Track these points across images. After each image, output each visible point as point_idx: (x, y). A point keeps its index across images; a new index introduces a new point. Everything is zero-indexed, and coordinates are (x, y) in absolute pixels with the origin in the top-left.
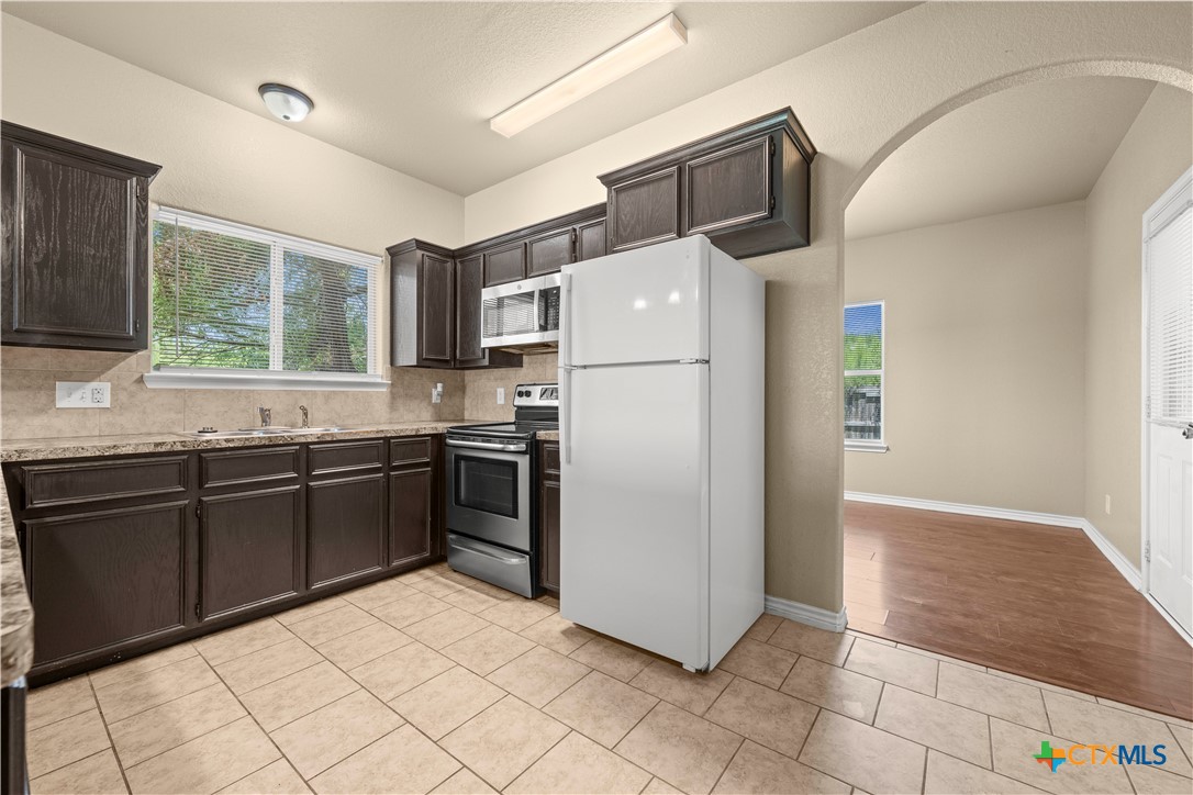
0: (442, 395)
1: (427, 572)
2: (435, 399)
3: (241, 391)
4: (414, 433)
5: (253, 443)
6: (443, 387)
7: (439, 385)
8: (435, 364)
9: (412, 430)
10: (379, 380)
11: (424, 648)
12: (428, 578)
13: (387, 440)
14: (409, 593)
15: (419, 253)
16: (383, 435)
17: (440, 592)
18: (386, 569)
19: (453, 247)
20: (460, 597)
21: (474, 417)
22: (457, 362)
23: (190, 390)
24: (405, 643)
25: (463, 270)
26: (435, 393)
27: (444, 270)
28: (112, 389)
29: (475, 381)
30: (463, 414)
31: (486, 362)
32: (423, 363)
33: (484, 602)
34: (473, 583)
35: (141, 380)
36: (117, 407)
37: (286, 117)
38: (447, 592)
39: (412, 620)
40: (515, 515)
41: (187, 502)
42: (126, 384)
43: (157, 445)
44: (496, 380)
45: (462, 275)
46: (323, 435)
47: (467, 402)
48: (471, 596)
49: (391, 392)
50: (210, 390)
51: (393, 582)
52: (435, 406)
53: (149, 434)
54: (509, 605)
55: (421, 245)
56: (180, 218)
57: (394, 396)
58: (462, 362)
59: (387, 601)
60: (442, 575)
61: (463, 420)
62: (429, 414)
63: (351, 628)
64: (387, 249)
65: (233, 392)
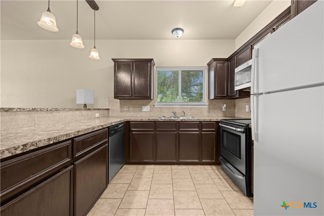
0: (226, 108)
1: (214, 167)
2: (224, 109)
3: (171, 107)
4: (209, 120)
5: (166, 120)
6: (226, 106)
7: (225, 105)
8: (221, 98)
9: (209, 119)
10: (205, 104)
11: (196, 195)
12: (213, 169)
13: (201, 122)
14: (204, 172)
15: (215, 63)
16: (199, 121)
17: (214, 176)
18: (200, 162)
19: (227, 57)
20: (219, 181)
21: (238, 116)
22: (229, 97)
23: (162, 107)
24: (193, 190)
25: (230, 64)
26: (223, 107)
27: (224, 66)
28: (150, 107)
29: (238, 103)
30: (235, 115)
31: (238, 96)
32: (216, 98)
33: (227, 187)
34: (227, 177)
35: (154, 105)
36: (151, 111)
37: (178, 37)
38: (216, 177)
39: (199, 182)
40: (240, 158)
41: (153, 133)
42: (152, 106)
43: (149, 119)
44: (246, 102)
45: (230, 66)
46: (182, 119)
47: (236, 110)
48: (223, 182)
49: (209, 107)
50: (166, 107)
51: (202, 166)
52: (224, 112)
53: (155, 117)
54: (235, 194)
55: (215, 60)
56: (160, 69)
57: (209, 109)
58: (231, 96)
59: (197, 172)
60: (218, 170)
61: (235, 117)
62: (221, 114)
63: (183, 177)
64: (207, 64)
65: (170, 108)
